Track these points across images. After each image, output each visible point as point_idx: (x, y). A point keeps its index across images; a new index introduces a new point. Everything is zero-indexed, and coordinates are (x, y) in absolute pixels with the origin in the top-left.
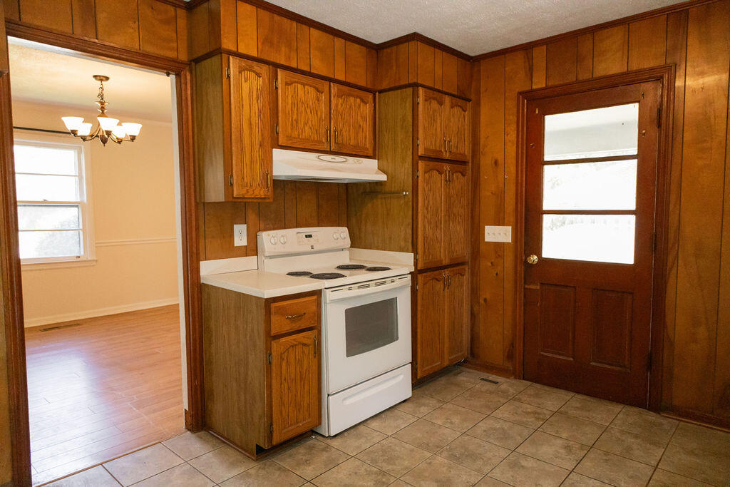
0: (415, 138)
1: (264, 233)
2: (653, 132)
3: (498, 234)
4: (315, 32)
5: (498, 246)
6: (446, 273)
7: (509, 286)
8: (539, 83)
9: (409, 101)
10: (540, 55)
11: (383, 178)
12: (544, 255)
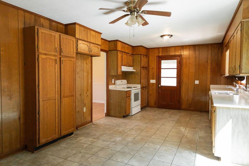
0: (141, 64)
1: (117, 81)
2: (179, 64)
3: (153, 81)
4: (127, 45)
5: (153, 84)
6: (144, 89)
7: (155, 91)
8: (161, 55)
9: (140, 57)
10: (161, 50)
11: (135, 71)
12: (161, 85)
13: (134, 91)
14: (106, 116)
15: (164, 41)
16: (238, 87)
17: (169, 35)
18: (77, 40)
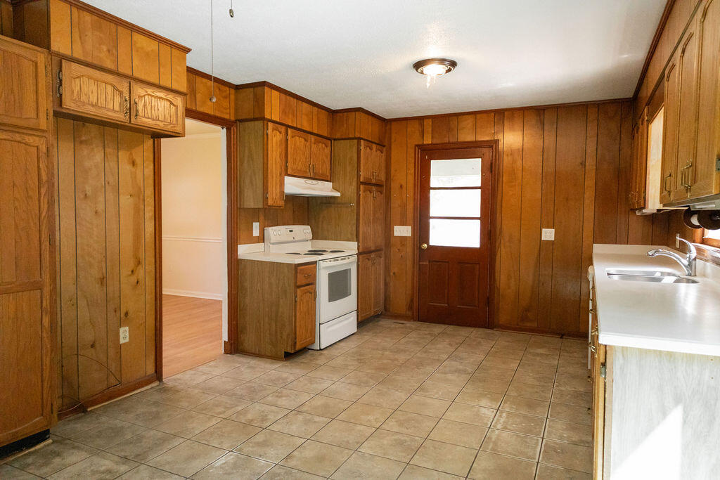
0: (358, 171)
1: (270, 228)
2: (488, 174)
3: (402, 231)
4: (305, 105)
5: (403, 239)
6: (373, 255)
7: (409, 263)
8: (428, 140)
9: (355, 149)
10: (428, 124)
11: (338, 194)
12: (431, 244)
13: (328, 264)
14: (226, 352)
15: (428, 85)
16: (694, 254)
17: (442, 61)
18: (61, 60)
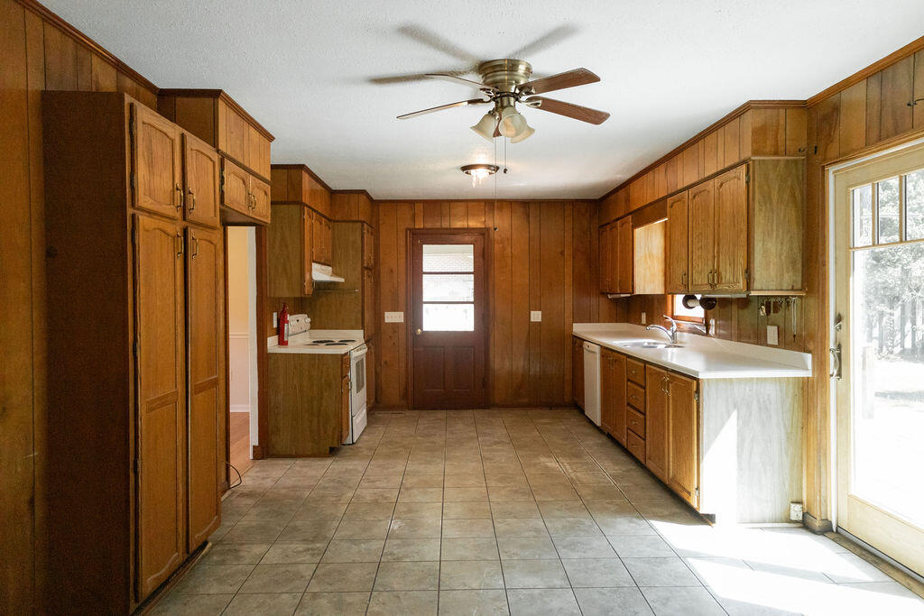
0: (363, 255)
3: (394, 317)
5: (395, 325)
7: (403, 350)
8: (420, 225)
9: (359, 232)
10: (419, 207)
11: (342, 280)
12: (424, 330)
14: (256, 457)
15: (474, 185)
16: (675, 328)
17: (489, 167)
18: (223, 157)
